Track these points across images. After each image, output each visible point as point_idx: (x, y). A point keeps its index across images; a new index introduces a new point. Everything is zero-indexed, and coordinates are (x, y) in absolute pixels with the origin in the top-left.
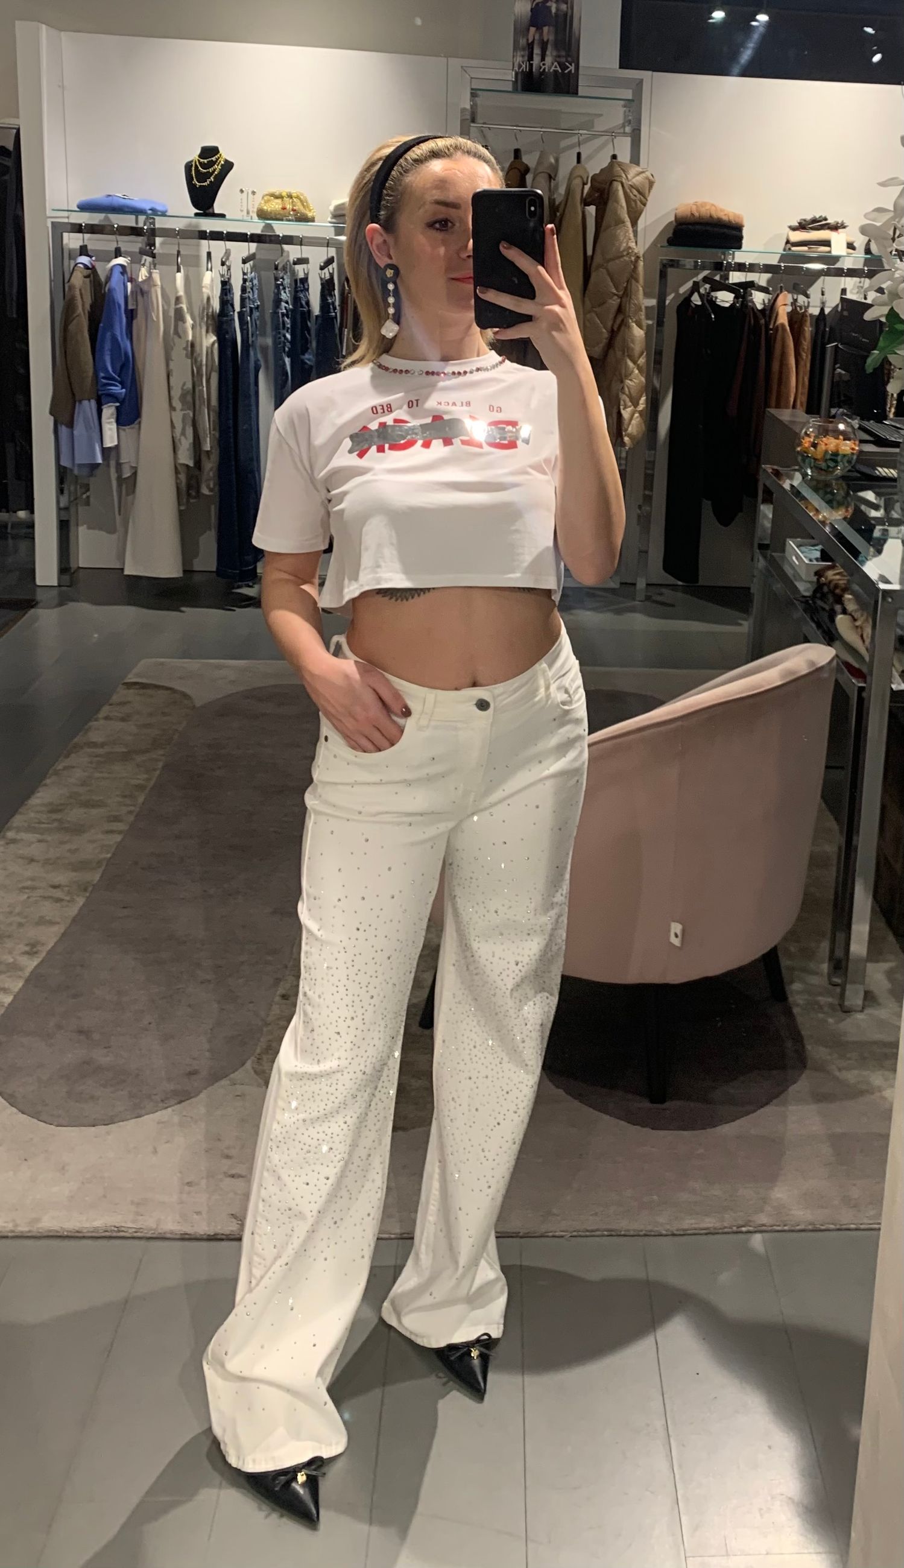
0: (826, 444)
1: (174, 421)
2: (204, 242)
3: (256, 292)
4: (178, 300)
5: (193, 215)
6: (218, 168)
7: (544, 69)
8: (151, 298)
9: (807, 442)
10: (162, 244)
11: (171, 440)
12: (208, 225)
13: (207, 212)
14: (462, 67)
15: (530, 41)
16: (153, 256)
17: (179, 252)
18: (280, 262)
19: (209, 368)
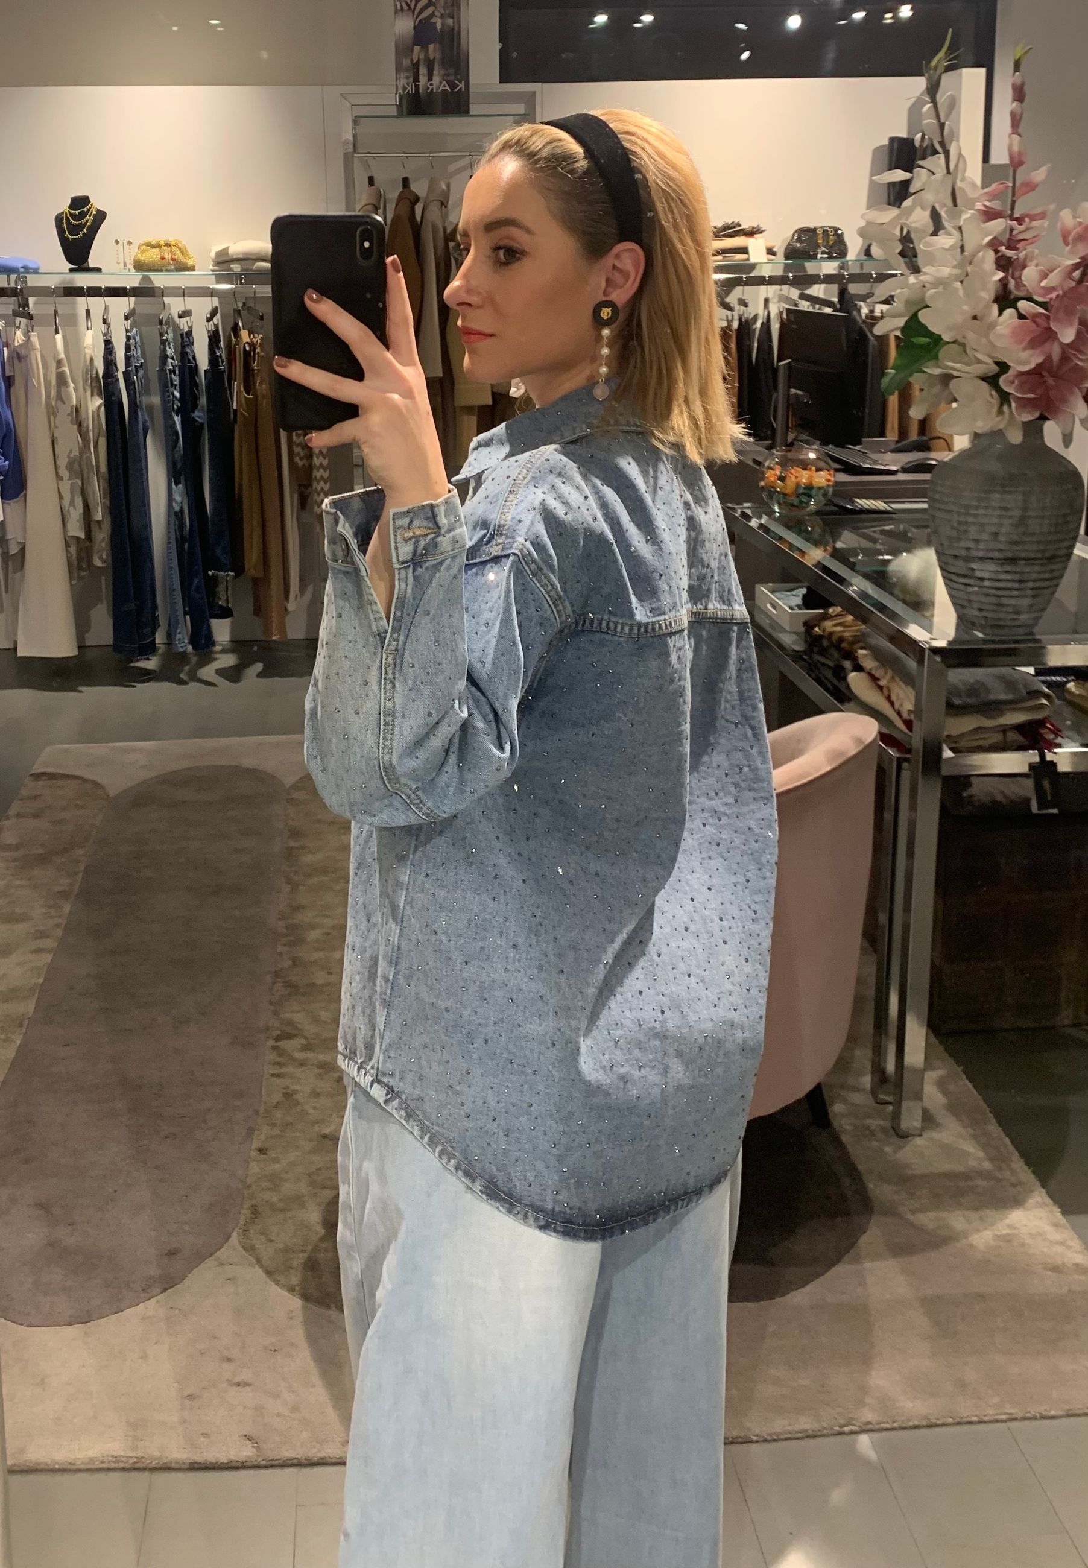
0: (796, 477)
1: (62, 493)
2: (81, 301)
3: (139, 349)
4: (59, 363)
5: (68, 271)
6: (89, 219)
7: (432, 89)
8: (31, 364)
9: (772, 475)
10: (35, 303)
11: (60, 513)
12: (83, 280)
13: (82, 266)
14: (341, 94)
15: (415, 61)
16: (30, 317)
17: (56, 312)
18: (164, 316)
19: (97, 431)
